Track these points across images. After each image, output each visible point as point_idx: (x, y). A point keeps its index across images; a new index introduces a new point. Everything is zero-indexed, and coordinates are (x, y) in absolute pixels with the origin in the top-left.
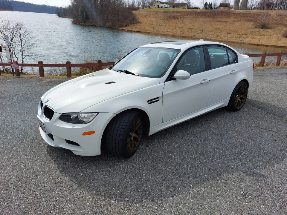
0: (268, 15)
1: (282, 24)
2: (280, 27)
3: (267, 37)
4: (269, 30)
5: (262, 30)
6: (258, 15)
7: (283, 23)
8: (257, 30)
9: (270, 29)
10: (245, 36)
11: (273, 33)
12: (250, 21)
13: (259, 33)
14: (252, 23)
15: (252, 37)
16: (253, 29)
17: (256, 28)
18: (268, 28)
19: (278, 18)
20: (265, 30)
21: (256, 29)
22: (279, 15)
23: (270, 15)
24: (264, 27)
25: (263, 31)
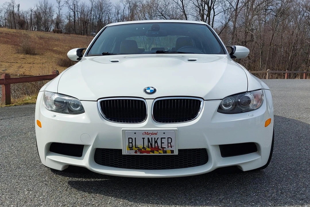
0: (27, 37)
1: (49, 50)
2: (49, 53)
3: (39, 65)
4: (37, 57)
5: (28, 56)
6: (13, 35)
7: (51, 48)
8: (22, 56)
9: (38, 54)
10: (7, 64)
11: (44, 61)
12: (6, 43)
13: (25, 60)
14: (9, 46)
15: (18, 65)
16: (15, 55)
17: (18, 53)
18: (34, 54)
19: (41, 41)
20: (31, 56)
21: (19, 55)
22: (41, 38)
23: (30, 37)
24: (29, 52)
25: (30, 58)
